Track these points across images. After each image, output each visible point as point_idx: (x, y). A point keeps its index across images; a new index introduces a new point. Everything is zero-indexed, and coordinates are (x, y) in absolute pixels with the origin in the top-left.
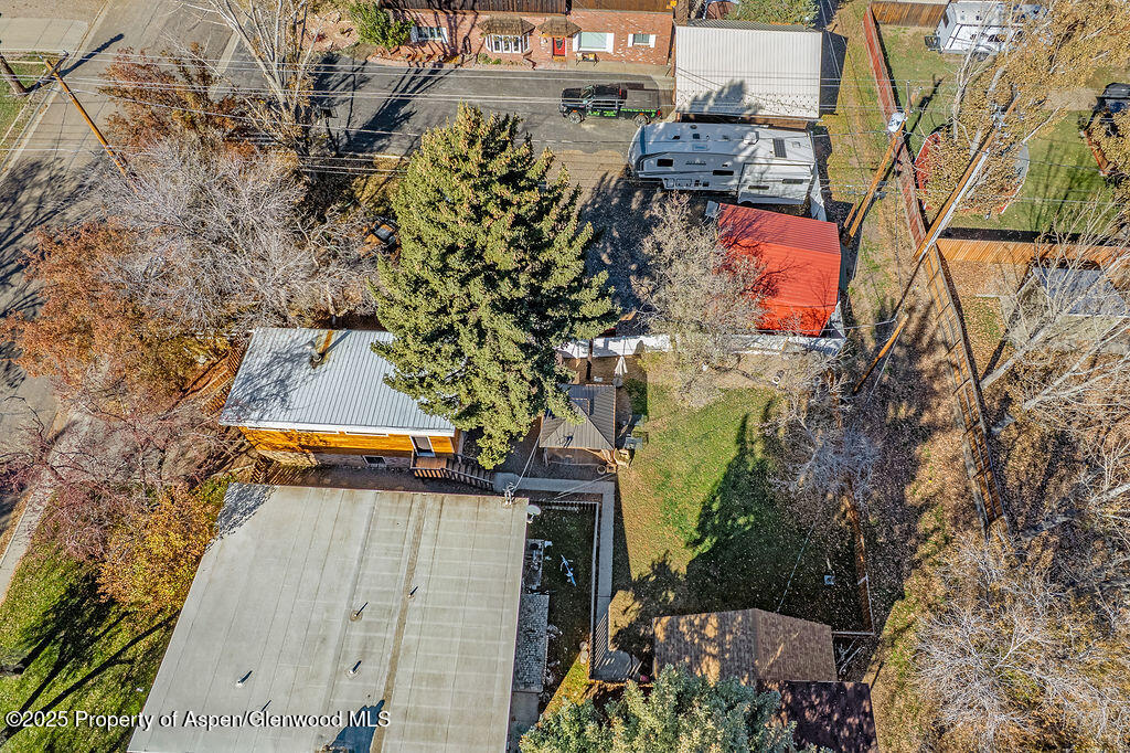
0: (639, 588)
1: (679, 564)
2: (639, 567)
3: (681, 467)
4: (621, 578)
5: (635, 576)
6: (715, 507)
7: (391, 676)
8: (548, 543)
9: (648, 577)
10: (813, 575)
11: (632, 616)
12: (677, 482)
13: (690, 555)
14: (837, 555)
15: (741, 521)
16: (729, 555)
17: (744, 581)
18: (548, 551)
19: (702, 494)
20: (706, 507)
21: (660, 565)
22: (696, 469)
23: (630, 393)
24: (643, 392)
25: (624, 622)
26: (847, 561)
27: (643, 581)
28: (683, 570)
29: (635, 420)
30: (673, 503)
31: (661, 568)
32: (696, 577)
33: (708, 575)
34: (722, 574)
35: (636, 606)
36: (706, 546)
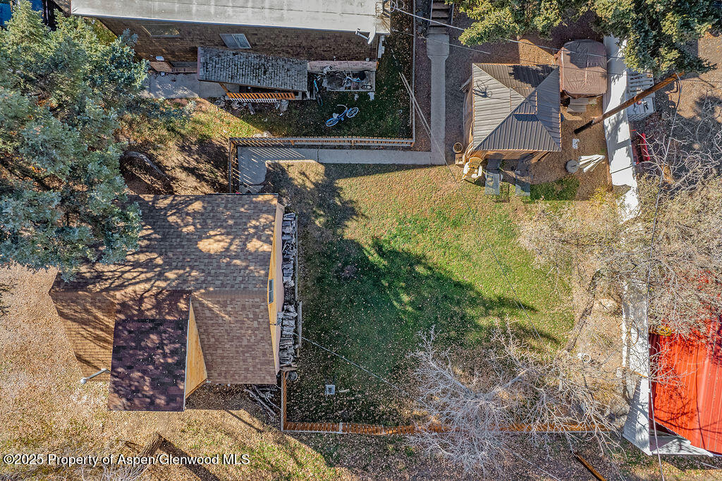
0: (327, 190)
1: (353, 231)
2: (350, 188)
3: (468, 240)
4: (337, 171)
5: (341, 183)
6: (420, 269)
8: (372, 96)
9: (339, 196)
10: (349, 376)
11: (299, 181)
12: (448, 234)
13: (366, 242)
14: (372, 404)
15: (405, 298)
16: (368, 286)
17: (339, 302)
18: (364, 96)
19: (436, 257)
20: (419, 260)
21: (353, 209)
22: (467, 256)
23: (560, 181)
24: (560, 196)
25: (293, 173)
26: (367, 415)
27: (335, 192)
28: (348, 234)
29: (524, 186)
30: (423, 229)
31: (349, 211)
32: (342, 250)
33: (346, 264)
34: (346, 279)
35: (308, 184)
36: (374, 258)
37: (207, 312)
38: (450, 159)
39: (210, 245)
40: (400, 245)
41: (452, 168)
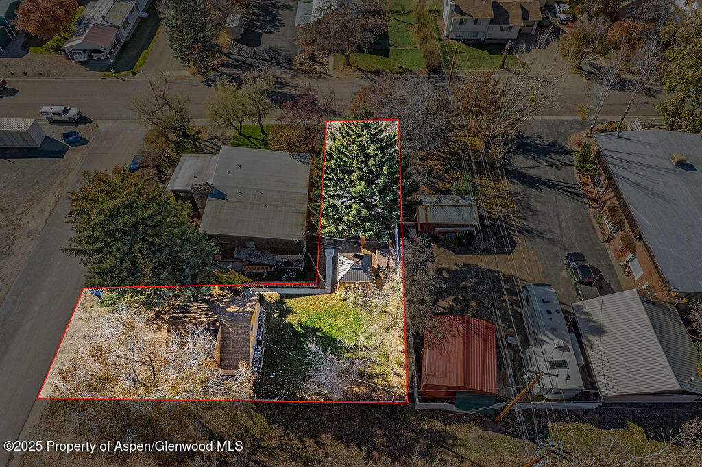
0: (281, 302)
1: (289, 318)
2: (289, 302)
3: (339, 322)
4: (284, 296)
5: (286, 300)
6: (318, 333)
7: (236, 202)
8: (302, 269)
11: (268, 299)
12: (331, 321)
13: (295, 323)
14: (292, 394)
16: (294, 341)
19: (326, 329)
20: (318, 330)
21: (291, 310)
22: (339, 329)
25: (267, 297)
27: (284, 304)
28: (288, 320)
30: (320, 319)
31: (289, 311)
32: (284, 326)
33: (286, 332)
34: (285, 338)
35: (272, 301)
36: (299, 329)
37: (226, 330)
38: (333, 291)
39: (232, 309)
40: (310, 324)
41: (332, 294)
